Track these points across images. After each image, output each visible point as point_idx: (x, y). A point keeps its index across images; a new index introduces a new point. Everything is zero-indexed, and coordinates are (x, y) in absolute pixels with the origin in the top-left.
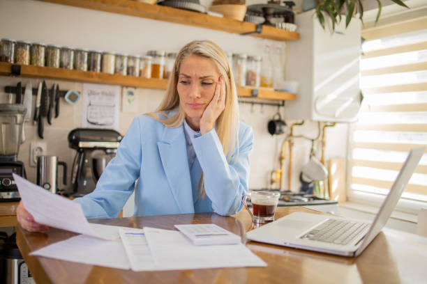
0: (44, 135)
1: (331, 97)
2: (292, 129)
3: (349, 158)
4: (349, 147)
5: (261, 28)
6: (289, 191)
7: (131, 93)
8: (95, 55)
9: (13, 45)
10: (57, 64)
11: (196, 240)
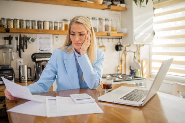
0: (22, 56)
1: (141, 34)
2: (125, 48)
3: (150, 59)
4: (150, 54)
5: (110, 6)
6: (125, 74)
7: (57, 37)
8: (40, 22)
9: (6, 20)
10: (25, 27)
11: (76, 101)
